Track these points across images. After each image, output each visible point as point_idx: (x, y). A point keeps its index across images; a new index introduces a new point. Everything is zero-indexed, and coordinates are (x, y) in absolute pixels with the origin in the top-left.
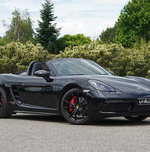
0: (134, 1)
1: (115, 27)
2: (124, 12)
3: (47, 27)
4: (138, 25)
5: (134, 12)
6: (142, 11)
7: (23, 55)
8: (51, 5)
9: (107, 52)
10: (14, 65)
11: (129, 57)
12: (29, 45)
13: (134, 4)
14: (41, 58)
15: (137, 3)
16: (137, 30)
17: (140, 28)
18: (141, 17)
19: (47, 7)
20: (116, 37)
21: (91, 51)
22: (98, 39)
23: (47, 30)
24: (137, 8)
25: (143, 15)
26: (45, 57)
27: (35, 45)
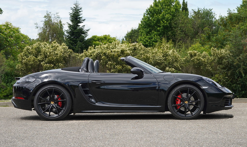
0: (156, 5)
1: (139, 29)
2: (147, 14)
3: (76, 29)
4: (160, 27)
5: (155, 14)
6: (162, 13)
7: (48, 54)
8: (79, 8)
9: (128, 51)
10: (40, 63)
11: (148, 55)
12: (55, 45)
13: (155, 7)
14: (66, 56)
15: (158, 7)
16: (158, 31)
17: (161, 29)
18: (162, 19)
19: (76, 10)
20: (140, 38)
21: (113, 50)
22: (123, 39)
23: (76, 31)
24: (159, 11)
25: (163, 18)
26: (69, 55)
27: (61, 44)
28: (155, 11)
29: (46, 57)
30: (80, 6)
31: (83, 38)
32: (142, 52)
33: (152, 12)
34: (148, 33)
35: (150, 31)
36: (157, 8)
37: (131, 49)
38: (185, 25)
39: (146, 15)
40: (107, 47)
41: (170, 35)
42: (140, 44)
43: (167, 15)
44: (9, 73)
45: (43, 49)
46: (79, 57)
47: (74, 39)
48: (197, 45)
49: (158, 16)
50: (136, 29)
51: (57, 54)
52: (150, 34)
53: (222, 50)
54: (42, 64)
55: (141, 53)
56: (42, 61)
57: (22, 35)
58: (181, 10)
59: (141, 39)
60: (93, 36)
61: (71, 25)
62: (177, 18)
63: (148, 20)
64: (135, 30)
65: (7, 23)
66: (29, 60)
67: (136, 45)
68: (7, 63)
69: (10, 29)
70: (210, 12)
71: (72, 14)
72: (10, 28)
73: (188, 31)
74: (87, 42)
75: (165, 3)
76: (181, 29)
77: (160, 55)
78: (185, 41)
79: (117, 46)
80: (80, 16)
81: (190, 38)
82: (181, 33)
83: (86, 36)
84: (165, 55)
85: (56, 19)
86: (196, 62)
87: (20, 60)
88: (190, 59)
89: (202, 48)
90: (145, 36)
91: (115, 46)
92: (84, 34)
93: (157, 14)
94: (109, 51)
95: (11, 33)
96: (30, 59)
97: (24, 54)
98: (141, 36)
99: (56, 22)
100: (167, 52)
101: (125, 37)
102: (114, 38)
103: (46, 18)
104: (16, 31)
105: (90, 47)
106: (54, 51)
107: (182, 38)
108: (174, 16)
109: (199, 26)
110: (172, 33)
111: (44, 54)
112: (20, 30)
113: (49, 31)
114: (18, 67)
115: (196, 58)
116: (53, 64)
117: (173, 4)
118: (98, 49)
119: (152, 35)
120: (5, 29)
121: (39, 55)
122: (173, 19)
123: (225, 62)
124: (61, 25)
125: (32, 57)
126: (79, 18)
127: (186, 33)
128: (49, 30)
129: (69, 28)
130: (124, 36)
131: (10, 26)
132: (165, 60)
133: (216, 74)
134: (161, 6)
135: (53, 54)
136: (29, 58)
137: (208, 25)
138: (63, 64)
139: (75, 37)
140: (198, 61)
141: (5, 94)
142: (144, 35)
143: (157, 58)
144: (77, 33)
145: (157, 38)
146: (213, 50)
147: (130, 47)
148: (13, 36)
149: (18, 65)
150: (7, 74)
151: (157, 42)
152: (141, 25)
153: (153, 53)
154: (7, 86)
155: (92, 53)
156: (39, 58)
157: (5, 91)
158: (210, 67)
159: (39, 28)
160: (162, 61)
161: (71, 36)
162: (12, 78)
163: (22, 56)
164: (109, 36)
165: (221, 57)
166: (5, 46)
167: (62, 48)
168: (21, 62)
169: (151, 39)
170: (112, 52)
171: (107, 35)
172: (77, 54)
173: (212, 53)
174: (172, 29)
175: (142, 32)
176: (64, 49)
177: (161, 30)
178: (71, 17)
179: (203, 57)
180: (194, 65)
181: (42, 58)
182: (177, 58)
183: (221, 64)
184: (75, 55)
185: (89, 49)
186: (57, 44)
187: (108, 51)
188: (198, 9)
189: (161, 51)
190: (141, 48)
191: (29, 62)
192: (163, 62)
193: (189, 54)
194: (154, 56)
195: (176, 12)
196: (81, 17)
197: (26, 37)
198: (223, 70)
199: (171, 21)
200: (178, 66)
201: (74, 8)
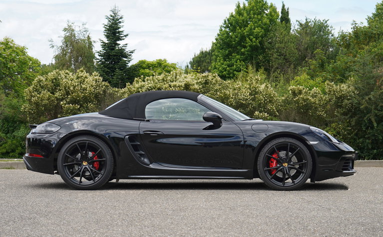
1: (213, 50)
2: (225, 28)
3: (113, 49)
4: (245, 47)
5: (238, 27)
6: (249, 26)
7: (72, 88)
8: (119, 17)
9: (196, 85)
10: (59, 103)
11: (228, 92)
12: (81, 75)
13: (238, 17)
14: (99, 93)
15: (243, 16)
16: (243, 54)
17: (247, 51)
18: (248, 36)
19: (113, 20)
20: (213, 64)
21: (172, 84)
22: (188, 66)
23: (113, 53)
24: (244, 22)
25: (251, 33)
26: (104, 91)
27: (91, 74)
28: (237, 22)
29: (68, 93)
30: (120, 14)
31: (125, 64)
32: (217, 87)
33: (233, 24)
34: (226, 57)
35: (230, 54)
36: (241, 18)
37: (200, 82)
38: (285, 45)
39: (223, 29)
40: (163, 79)
41: (261, 61)
42: (214, 75)
43: (257, 28)
44: (11, 118)
45: (64, 80)
46: (119, 95)
47: (111, 65)
48: (304, 76)
49: (242, 31)
50: (208, 50)
51: (85, 89)
52: (229, 58)
53: (342, 85)
54: (62, 104)
55: (216, 89)
56: (62, 100)
57: (30, 59)
58: (279, 20)
59: (215, 66)
60: (140, 61)
61: (106, 44)
62: (272, 34)
63: (226, 36)
64: (206, 52)
65: (6, 40)
66: (42, 98)
67: (208, 76)
68: (8, 103)
69: (11, 50)
70: (325, 24)
71: (107, 26)
72: (11, 47)
73: (289, 54)
74: (131, 71)
75: (253, 10)
76: (278, 51)
77: (245, 93)
78: (284, 71)
79: (178, 77)
80: (120, 30)
81: (292, 66)
82: (279, 57)
83: (129, 61)
84: (254, 93)
85: (83, 34)
86: (302, 103)
87: (28, 98)
88: (293, 99)
89: (311, 82)
90: (221, 62)
91: (176, 78)
92: (126, 57)
93: (241, 28)
94: (167, 85)
95: (13, 55)
96: (42, 96)
97: (34, 88)
98: (216, 61)
99: (83, 38)
100: (258, 87)
101: (191, 63)
102: (173, 64)
103: (66, 32)
104: (20, 53)
105: (136, 79)
106: (80, 84)
107: (281, 66)
108: (267, 30)
109: (308, 47)
110: (264, 57)
111: (65, 88)
112: (27, 51)
113: (71, 53)
114: (25, 109)
115: (302, 98)
116: (78, 105)
117: (266, 12)
118: (149, 82)
119: (233, 61)
120: (4, 49)
121: (57, 90)
122: (265, 35)
123: (347, 104)
124: (90, 43)
125: (46, 94)
126: (119, 32)
127: (287, 57)
128: (71, 51)
129: (103, 48)
130: (189, 62)
131: (12, 45)
132: (253, 100)
133: (333, 122)
134: (248, 15)
135: (80, 88)
136: (42, 94)
137: (321, 45)
138: (94, 104)
139: (112, 62)
140: (305, 102)
141: (4, 151)
142: (220, 60)
143: (240, 97)
144: (114, 56)
145: (240, 65)
146: (328, 84)
147: (199, 79)
148: (16, 59)
149: (25, 106)
150: (6, 119)
151: (240, 71)
152: (216, 45)
153: (235, 89)
154: (6, 137)
155: (140, 88)
156: (57, 94)
157: (4, 145)
158: (323, 111)
159: (55, 47)
160: (249, 101)
161: (106, 61)
162: (15, 125)
163: (30, 92)
164: (165, 61)
165: (341, 97)
166: (4, 76)
167: (93, 80)
168: (30, 100)
169: (231, 67)
170: (171, 87)
171: (163, 59)
172: (117, 89)
173: (327, 91)
174: (264, 52)
175: (217, 56)
176: (96, 81)
177: (246, 53)
178: (105, 30)
179: (313, 96)
180: (299, 108)
181: (62, 95)
182: (272, 97)
183: (341, 107)
184: (113, 91)
185: (135, 82)
186: (85, 74)
187: (164, 86)
188: (306, 20)
189: (248, 86)
190: (216, 81)
191: (42, 100)
192: (251, 103)
193: (290, 92)
194: (237, 94)
195: (272, 24)
196: (122, 32)
197: (36, 62)
198: (343, 117)
199: (262, 38)
200: (274, 110)
201: (111, 16)
